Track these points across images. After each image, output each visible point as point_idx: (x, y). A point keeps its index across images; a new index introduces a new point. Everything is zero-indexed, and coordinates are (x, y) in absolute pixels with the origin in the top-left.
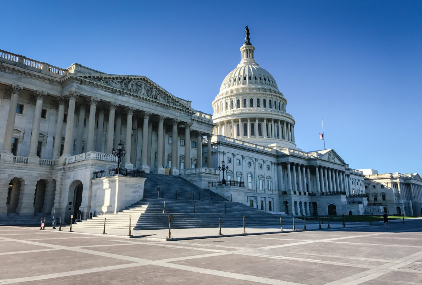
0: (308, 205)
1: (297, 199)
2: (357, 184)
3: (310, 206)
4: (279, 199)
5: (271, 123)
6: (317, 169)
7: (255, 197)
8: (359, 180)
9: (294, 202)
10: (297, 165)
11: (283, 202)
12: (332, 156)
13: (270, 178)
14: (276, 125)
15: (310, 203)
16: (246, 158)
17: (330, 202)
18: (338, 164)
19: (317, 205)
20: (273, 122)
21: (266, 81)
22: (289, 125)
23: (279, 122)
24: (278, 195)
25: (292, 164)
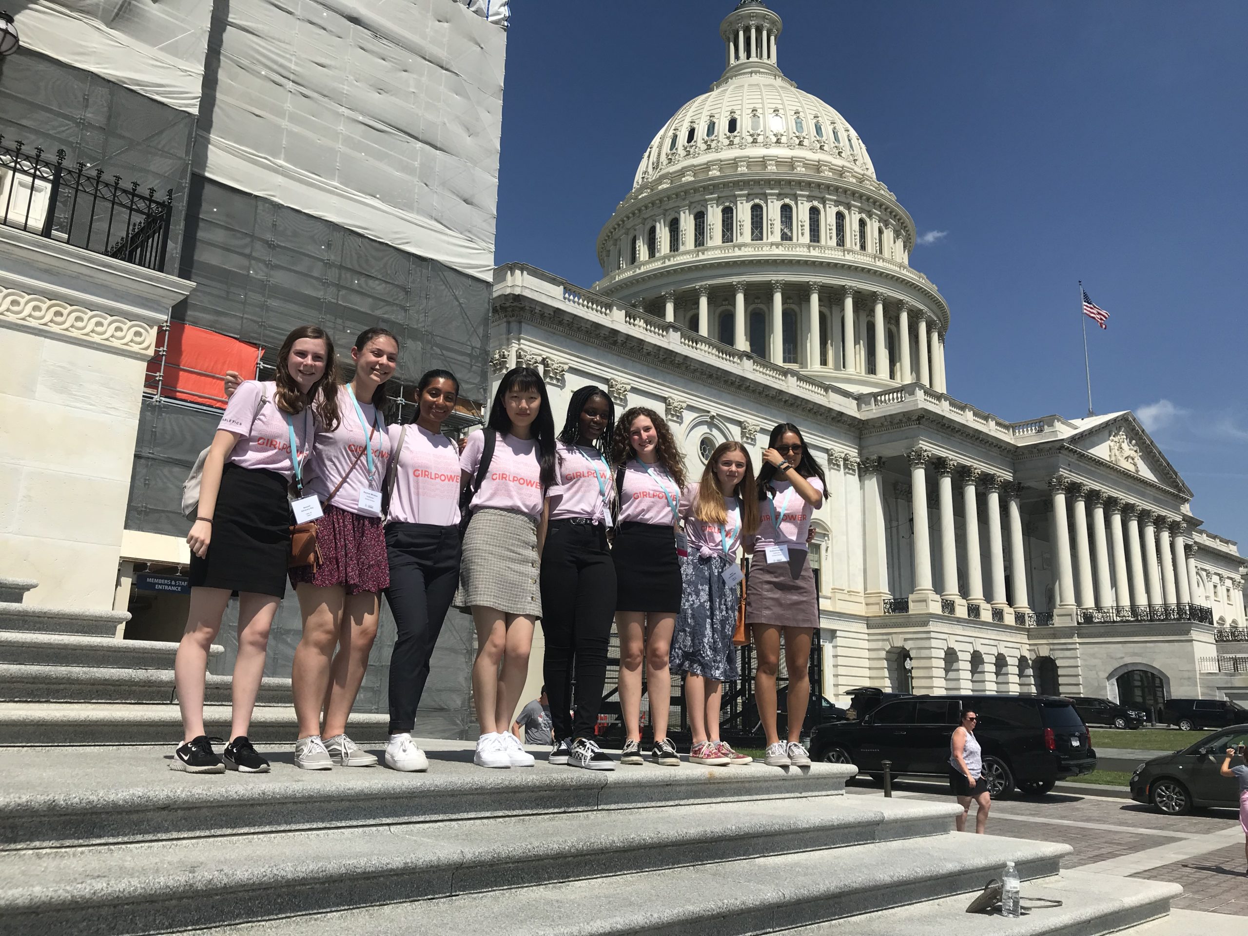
0: (1013, 669)
3: (1021, 675)
4: (866, 637)
5: (843, 309)
6: (1060, 500)
9: (942, 654)
10: (961, 475)
11: (883, 654)
12: (1126, 445)
13: (820, 529)
14: (864, 320)
15: (1022, 660)
16: (689, 417)
17: (1128, 660)
19: (1060, 672)
20: (849, 303)
21: (824, 138)
22: (923, 327)
23: (879, 309)
24: (860, 616)
25: (936, 467)
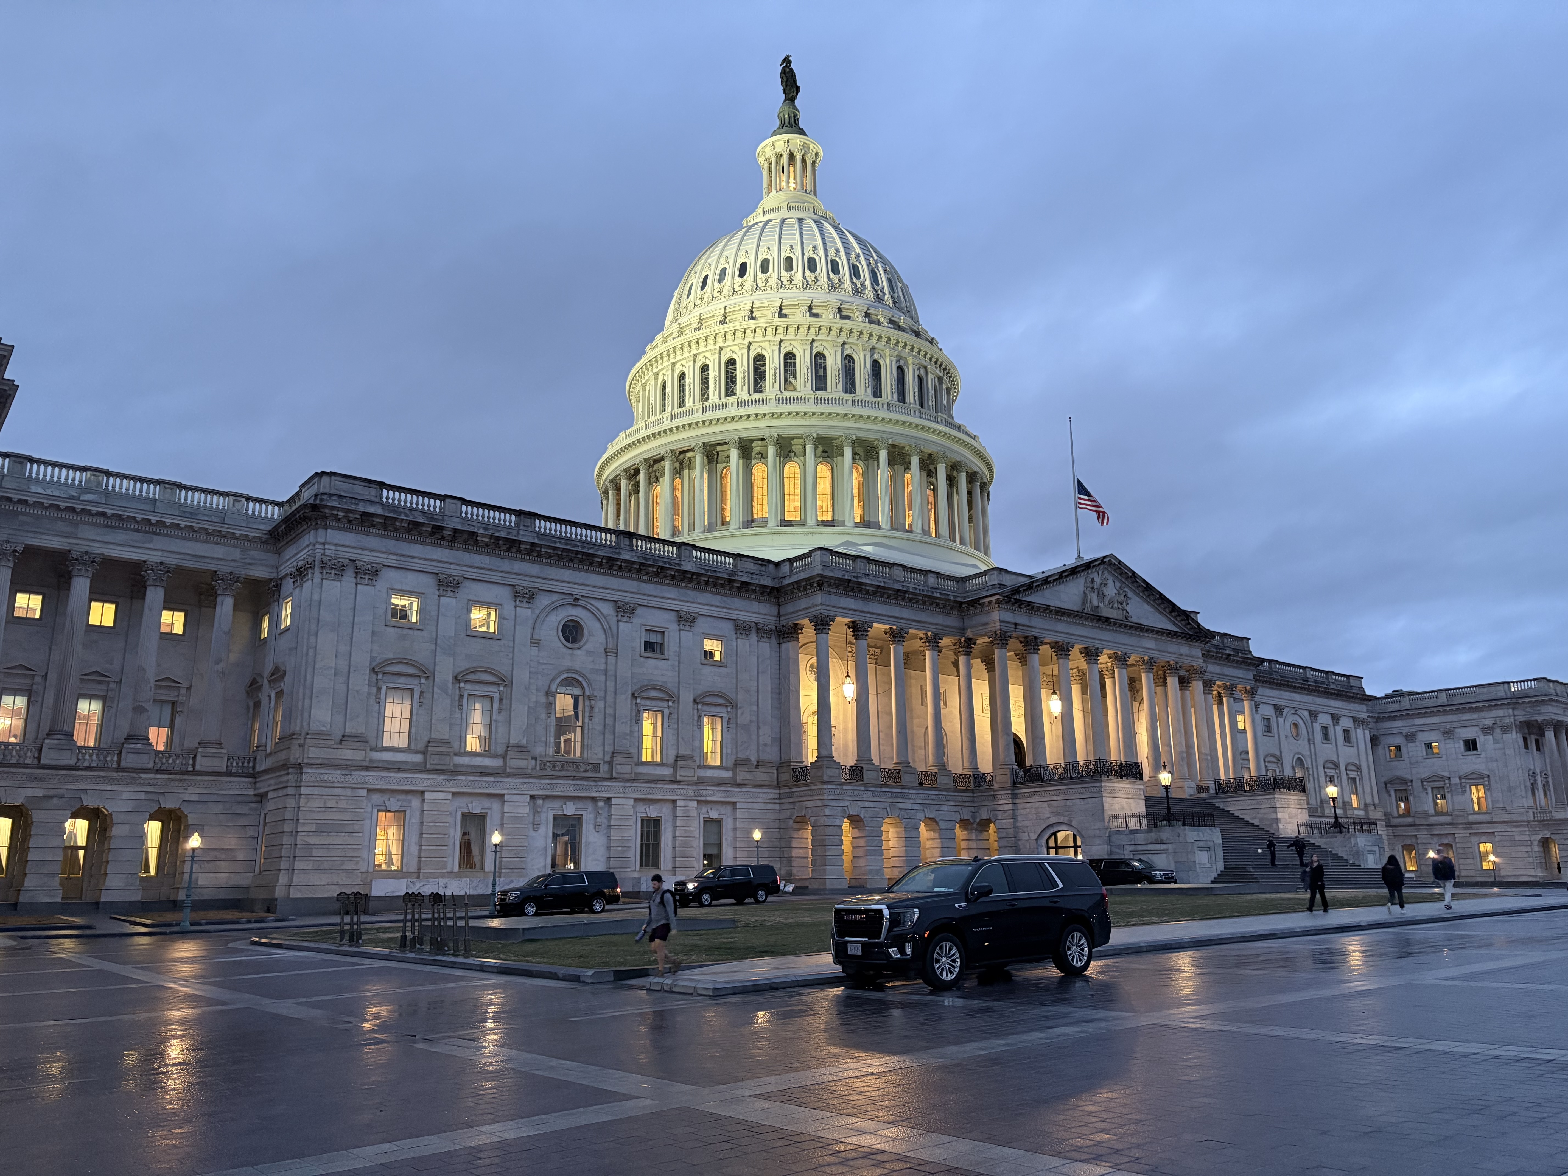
1: (866, 804)
2: (1326, 737)
4: (777, 807)
6: (1001, 656)
7: (594, 799)
8: (1335, 718)
10: (889, 636)
11: (791, 824)
12: (1111, 590)
13: (721, 701)
16: (544, 601)
17: (1053, 820)
18: (1149, 630)
24: (769, 786)
25: (853, 631)
